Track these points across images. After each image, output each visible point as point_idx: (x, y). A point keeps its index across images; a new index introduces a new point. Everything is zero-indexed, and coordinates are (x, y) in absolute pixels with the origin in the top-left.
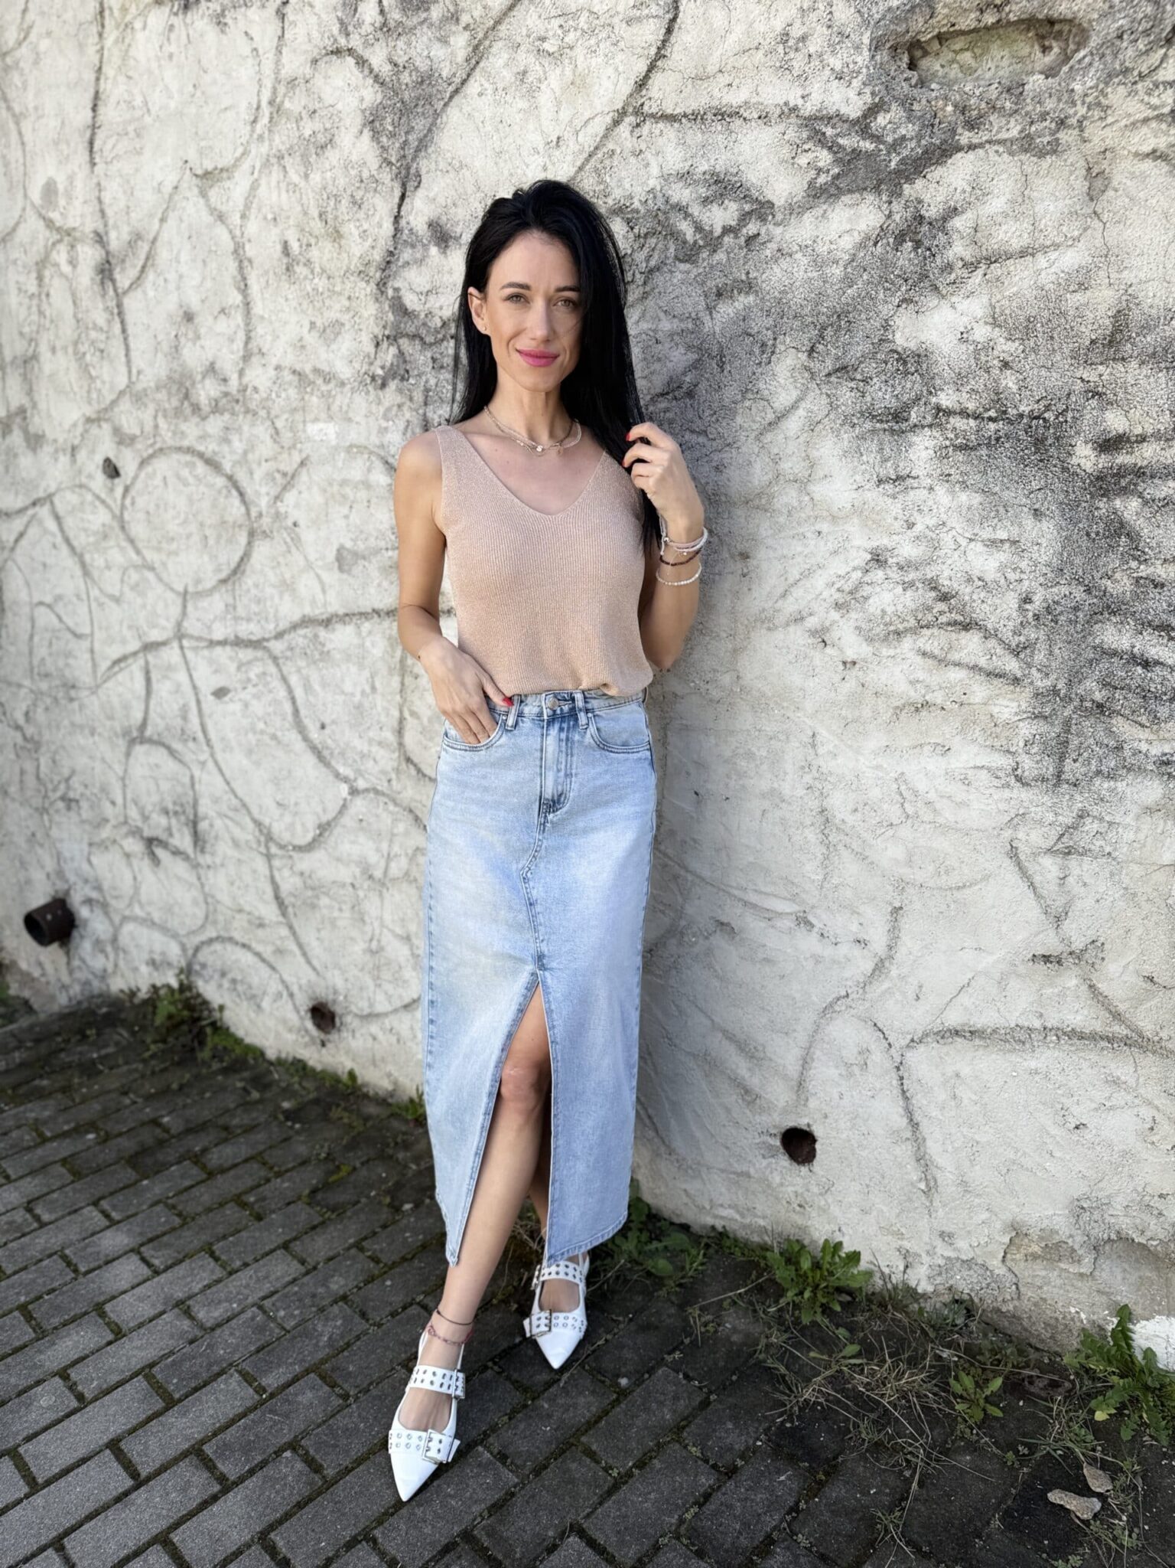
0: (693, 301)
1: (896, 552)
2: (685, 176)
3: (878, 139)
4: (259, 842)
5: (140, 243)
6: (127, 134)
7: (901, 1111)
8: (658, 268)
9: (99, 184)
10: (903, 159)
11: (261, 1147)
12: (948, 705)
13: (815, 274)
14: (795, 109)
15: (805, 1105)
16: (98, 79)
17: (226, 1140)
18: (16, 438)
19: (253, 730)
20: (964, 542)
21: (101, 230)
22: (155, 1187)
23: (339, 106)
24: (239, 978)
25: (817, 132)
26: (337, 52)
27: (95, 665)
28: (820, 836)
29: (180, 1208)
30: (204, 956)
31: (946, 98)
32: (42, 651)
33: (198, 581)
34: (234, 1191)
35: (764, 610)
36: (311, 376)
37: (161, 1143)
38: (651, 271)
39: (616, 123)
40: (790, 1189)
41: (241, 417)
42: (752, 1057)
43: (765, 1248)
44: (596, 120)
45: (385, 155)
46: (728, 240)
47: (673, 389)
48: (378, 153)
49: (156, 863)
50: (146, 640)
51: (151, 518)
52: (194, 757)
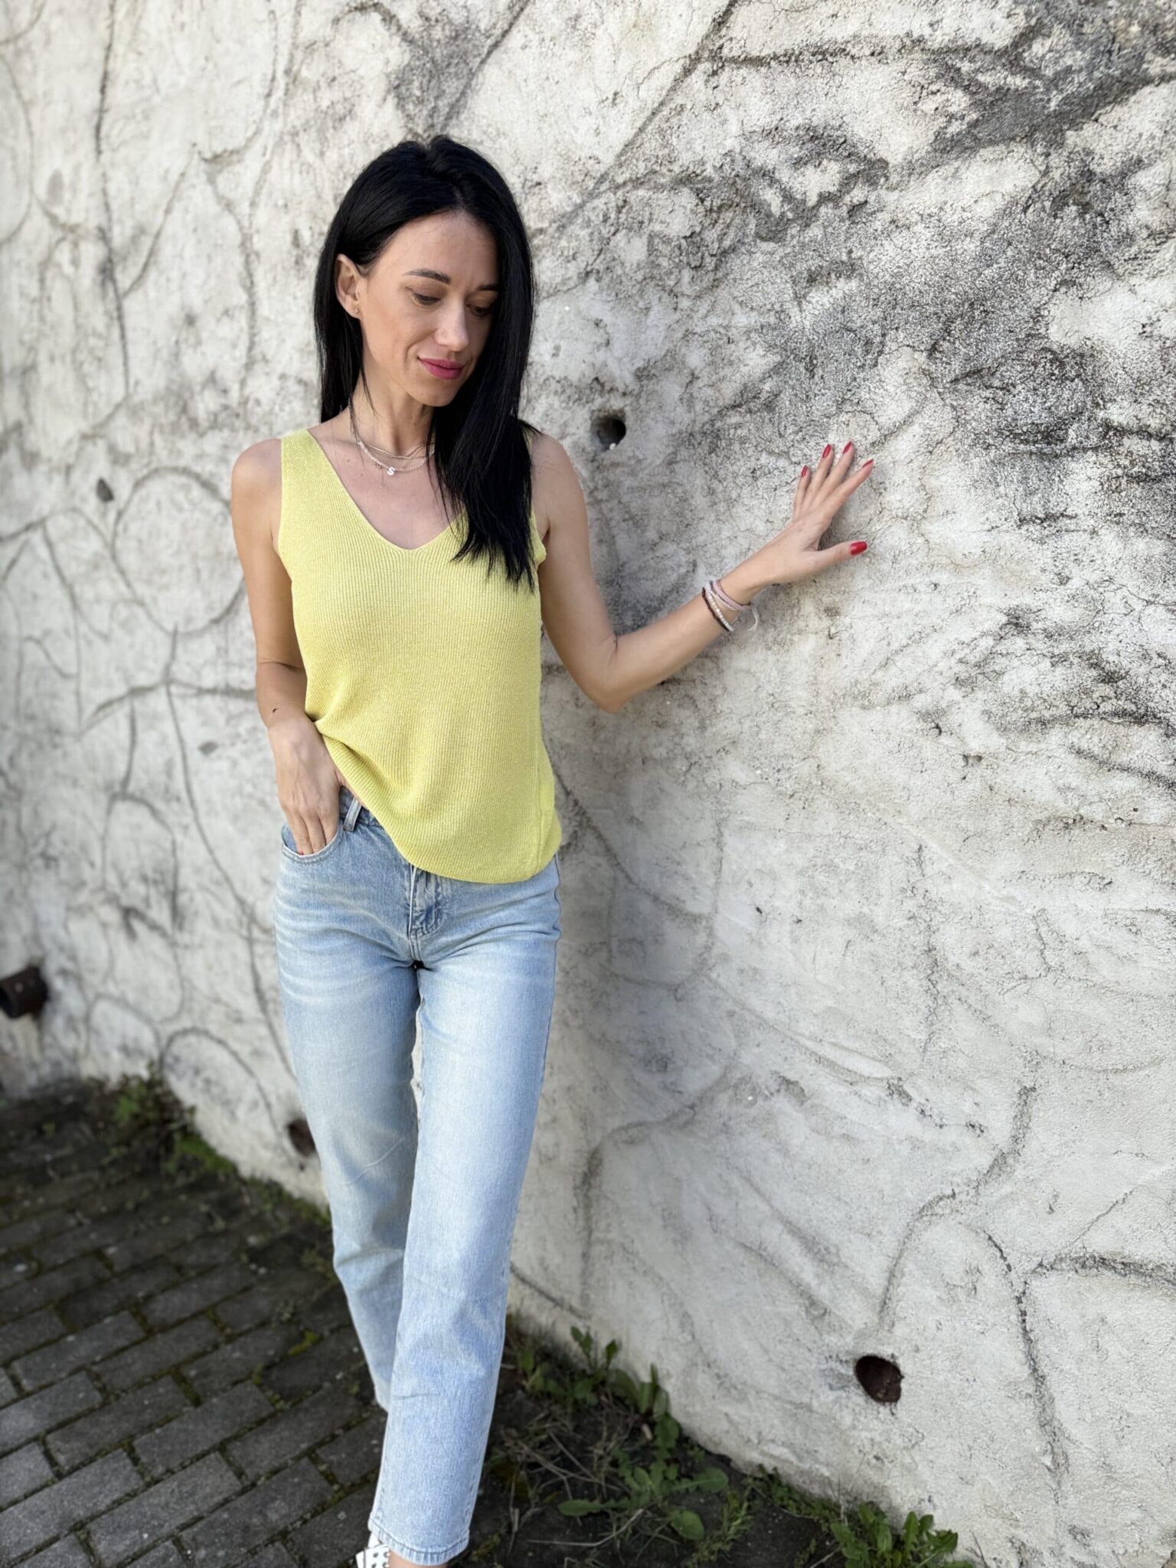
0: (778, 288)
1: (1043, 614)
2: (772, 134)
3: (1033, 72)
4: (241, 923)
5: (143, 238)
6: (134, 116)
7: (1021, 1356)
8: (733, 249)
9: (104, 175)
10: (1067, 97)
11: (216, 1298)
12: (1111, 823)
13: (941, 251)
14: (920, 40)
15: (889, 1331)
16: (107, 58)
17: (175, 1286)
18: (12, 456)
19: (241, 795)
20: (1138, 606)
21: (105, 225)
22: (83, 1347)
23: (361, 72)
24: (213, 1077)
25: (949, 68)
26: (362, 9)
27: (80, 711)
28: (925, 982)
29: (105, 1379)
30: (179, 1048)
31: (1130, 16)
32: (28, 691)
33: (189, 620)
34: (174, 1359)
35: (857, 682)
37: (100, 1283)
38: (725, 253)
39: (687, 72)
40: (864, 1434)
41: (241, 434)
42: (822, 1261)
43: (829, 1507)
44: (662, 69)
45: (410, 125)
46: (825, 211)
47: (747, 399)
48: (402, 122)
49: (132, 936)
50: (133, 684)
51: (143, 547)
52: (177, 819)
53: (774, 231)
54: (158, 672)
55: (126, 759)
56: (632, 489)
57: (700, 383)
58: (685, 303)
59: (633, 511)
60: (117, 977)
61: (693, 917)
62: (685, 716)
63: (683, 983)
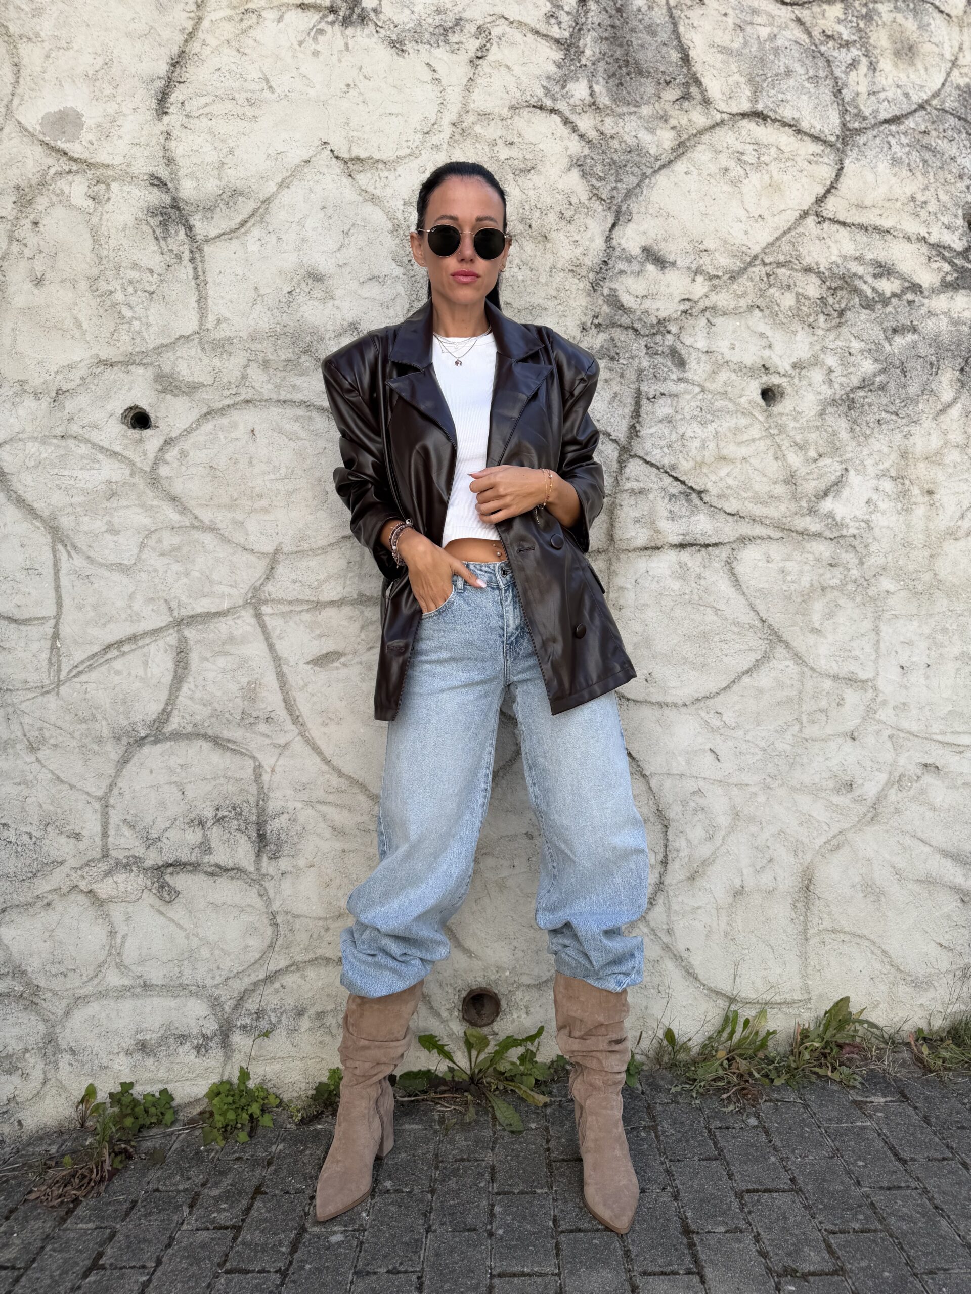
0: (877, 333)
2: (859, 259)
5: (239, 199)
6: (231, 99)
8: (847, 310)
9: (168, 135)
13: (953, 328)
14: (924, 238)
21: (164, 175)
23: (542, 146)
24: (329, 1008)
25: (939, 253)
26: (541, 108)
27: (58, 656)
38: (842, 310)
39: (803, 217)
44: (789, 212)
45: (595, 191)
46: (894, 301)
47: (865, 384)
48: (587, 188)
49: (168, 898)
50: (184, 612)
51: (218, 473)
52: (268, 741)
53: (868, 305)
54: (238, 595)
55: (164, 695)
57: (835, 374)
58: (820, 332)
59: (798, 441)
60: (127, 962)
61: (863, 681)
62: (849, 558)
63: (857, 728)
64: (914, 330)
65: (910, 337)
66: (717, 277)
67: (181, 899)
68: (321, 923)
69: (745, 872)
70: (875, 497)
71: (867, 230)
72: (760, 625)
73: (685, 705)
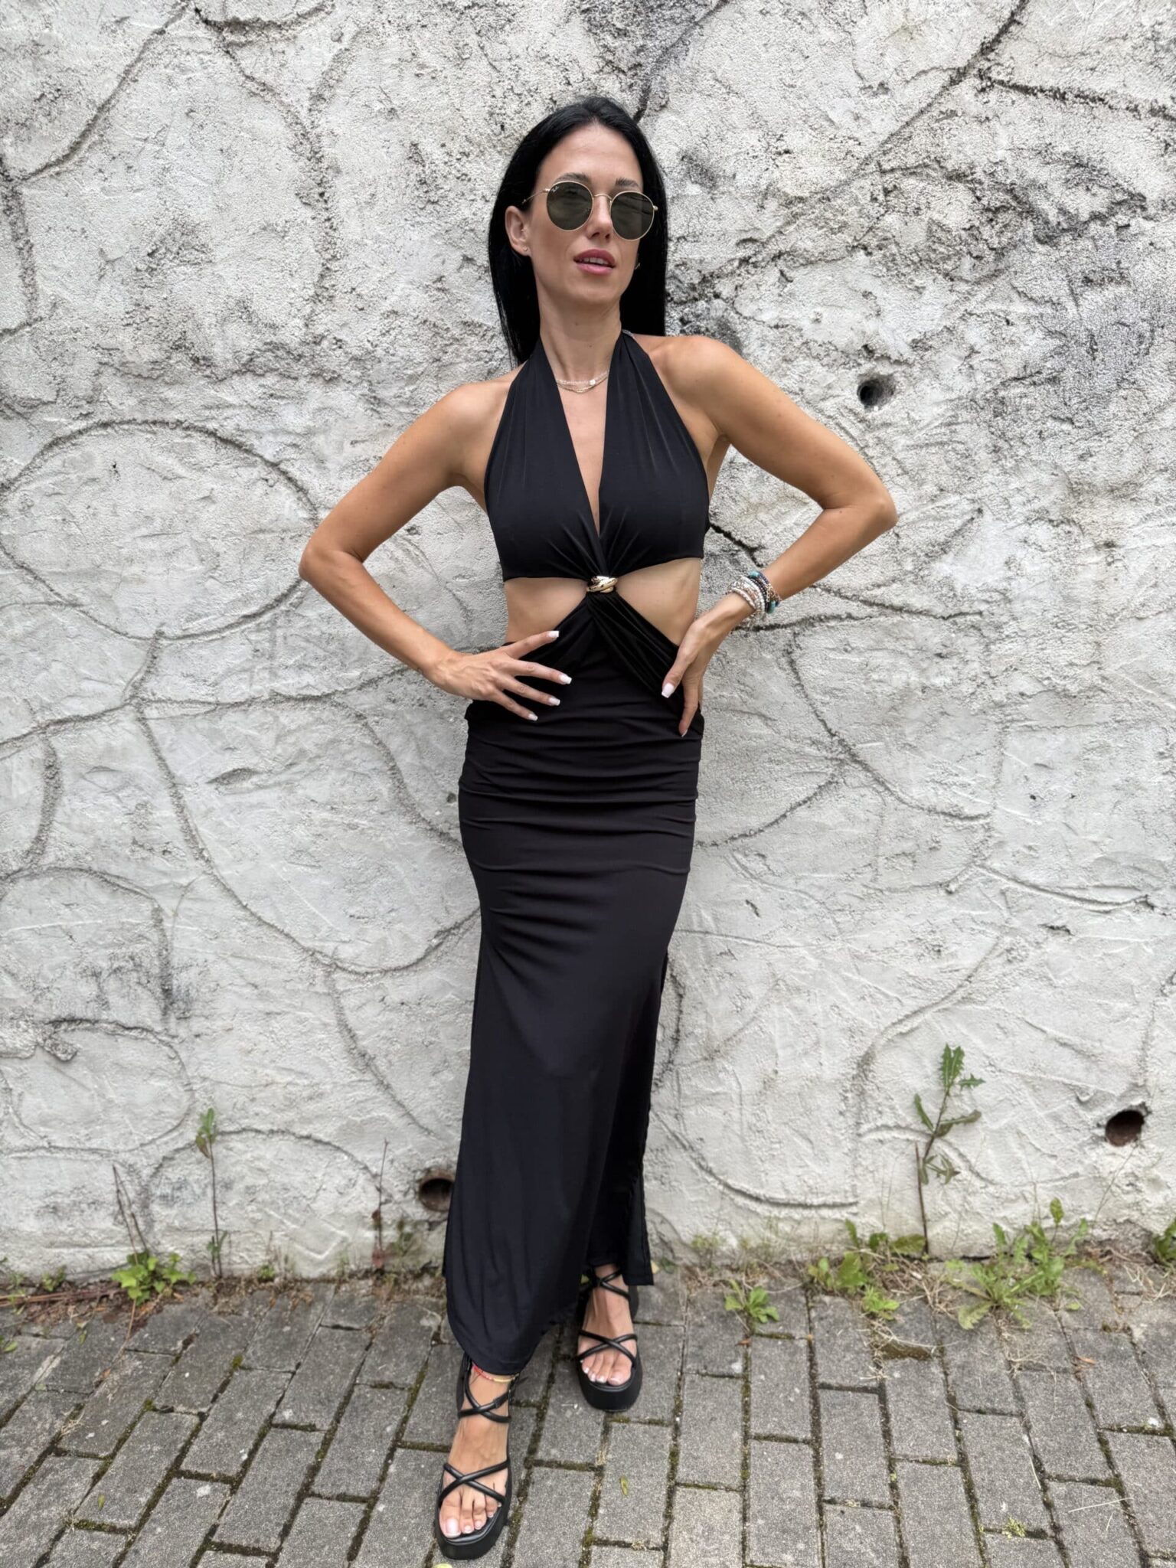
0: (1055, 286)
2: (1044, 153)
4: (312, 977)
8: (1013, 246)
24: (264, 1181)
36: (456, 332)
38: (1003, 249)
39: (953, 82)
41: (302, 382)
44: (931, 75)
45: (609, 57)
46: (1095, 228)
47: (1027, 374)
48: (597, 52)
49: (63, 1057)
50: (48, 716)
51: (74, 529)
52: (165, 881)
53: (1048, 239)
54: (113, 694)
55: (35, 821)
56: (908, 448)
57: (980, 357)
58: (963, 287)
59: (908, 467)
60: (26, 1122)
61: (972, 818)
62: (970, 645)
63: (955, 879)
64: (1122, 278)
65: (1111, 291)
66: (801, 199)
67: (82, 1058)
68: (245, 1091)
69: (780, 1052)
70: (1020, 554)
71: (1063, 98)
72: (827, 740)
73: (715, 844)
